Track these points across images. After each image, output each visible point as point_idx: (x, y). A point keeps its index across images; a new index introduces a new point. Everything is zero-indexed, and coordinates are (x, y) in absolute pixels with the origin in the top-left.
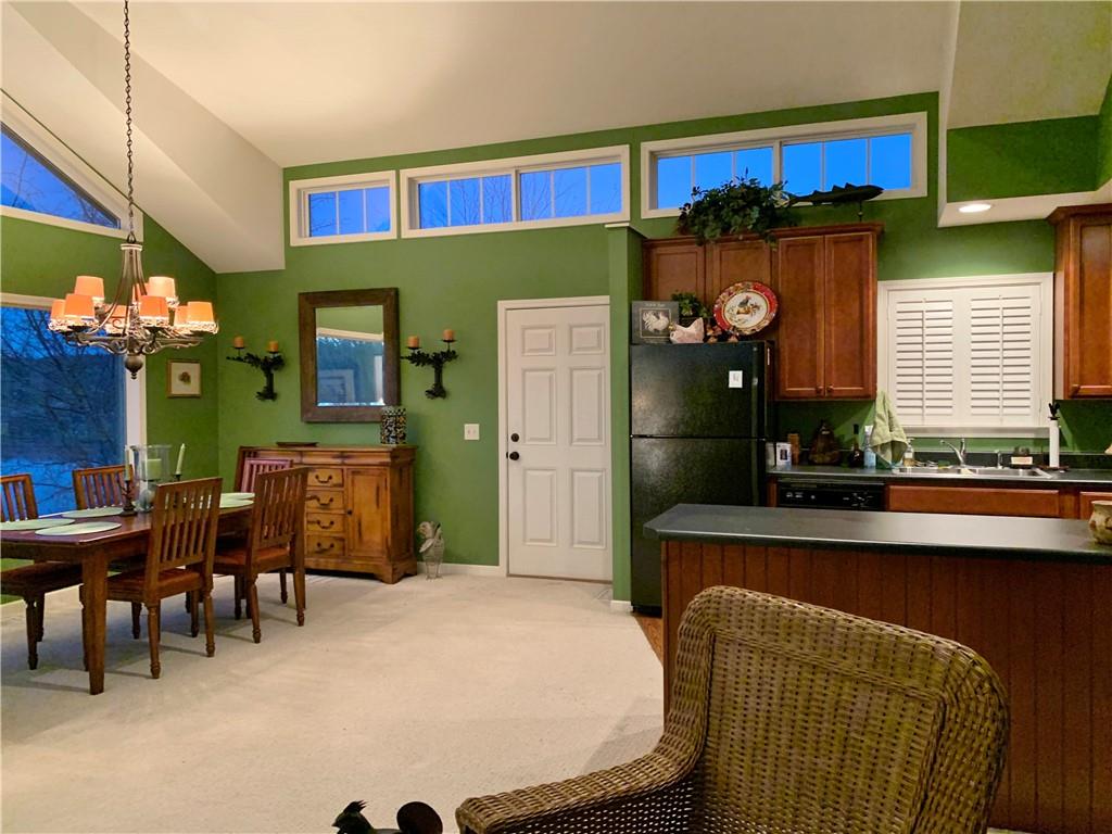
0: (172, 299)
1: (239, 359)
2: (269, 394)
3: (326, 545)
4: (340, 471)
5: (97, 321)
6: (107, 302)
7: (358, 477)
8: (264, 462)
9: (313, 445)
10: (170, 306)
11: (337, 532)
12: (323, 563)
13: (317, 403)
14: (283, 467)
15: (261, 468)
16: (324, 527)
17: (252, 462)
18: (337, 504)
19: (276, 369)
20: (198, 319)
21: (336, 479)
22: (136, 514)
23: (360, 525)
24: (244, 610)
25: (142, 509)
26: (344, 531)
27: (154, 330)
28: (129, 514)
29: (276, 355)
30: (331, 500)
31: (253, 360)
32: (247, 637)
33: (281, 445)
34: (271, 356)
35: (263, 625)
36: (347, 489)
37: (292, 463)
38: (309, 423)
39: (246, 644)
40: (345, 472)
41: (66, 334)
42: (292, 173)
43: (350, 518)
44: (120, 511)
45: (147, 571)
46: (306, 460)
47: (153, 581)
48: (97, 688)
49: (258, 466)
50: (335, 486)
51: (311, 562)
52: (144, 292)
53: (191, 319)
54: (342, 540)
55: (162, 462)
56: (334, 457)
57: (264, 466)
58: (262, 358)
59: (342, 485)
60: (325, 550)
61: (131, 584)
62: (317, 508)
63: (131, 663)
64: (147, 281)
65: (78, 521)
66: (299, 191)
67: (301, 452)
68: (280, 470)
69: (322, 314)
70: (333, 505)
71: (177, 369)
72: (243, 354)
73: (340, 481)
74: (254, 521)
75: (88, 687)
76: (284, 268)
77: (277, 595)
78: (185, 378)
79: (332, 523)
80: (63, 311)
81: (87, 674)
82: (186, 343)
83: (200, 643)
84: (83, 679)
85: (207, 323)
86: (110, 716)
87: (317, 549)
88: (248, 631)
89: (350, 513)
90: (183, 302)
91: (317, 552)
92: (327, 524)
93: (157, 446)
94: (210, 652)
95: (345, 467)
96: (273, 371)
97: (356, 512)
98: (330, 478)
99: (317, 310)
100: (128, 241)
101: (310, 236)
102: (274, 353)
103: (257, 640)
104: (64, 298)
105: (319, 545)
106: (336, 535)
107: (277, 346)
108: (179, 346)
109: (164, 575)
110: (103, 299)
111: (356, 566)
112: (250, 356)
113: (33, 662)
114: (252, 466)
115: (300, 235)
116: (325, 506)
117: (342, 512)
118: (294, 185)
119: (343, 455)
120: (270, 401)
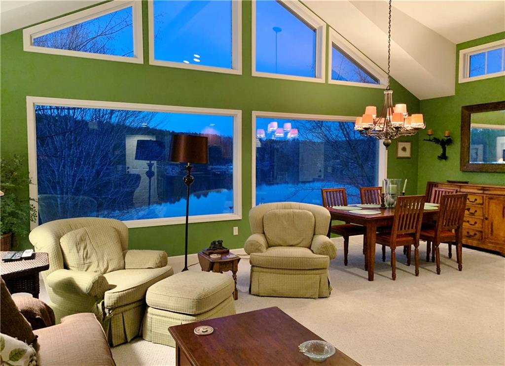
0: (405, 113)
1: (430, 140)
2: (444, 157)
3: (472, 233)
4: (481, 197)
5: (374, 125)
6: (377, 117)
7: (491, 201)
8: (442, 190)
9: (467, 183)
10: (404, 117)
11: (478, 228)
12: (470, 242)
13: (469, 162)
14: (452, 193)
15: (441, 192)
16: (471, 225)
17: (436, 189)
18: (479, 213)
19: (448, 145)
20: (416, 122)
21: (479, 201)
22: (386, 208)
23: (492, 225)
24: (431, 258)
25: (388, 207)
26: (482, 228)
27: (397, 128)
28: (383, 208)
29: (448, 138)
30: (476, 211)
31: (437, 141)
32: (433, 271)
33: (449, 182)
34: (446, 138)
35: (441, 266)
36: (485, 206)
37: (457, 192)
38: (463, 171)
39: (435, 274)
40: (485, 197)
41: (361, 131)
42: (460, 47)
43: (486, 222)
44: (379, 206)
45: (392, 233)
46: (462, 190)
47: (394, 238)
48: (371, 278)
49: (439, 191)
50: (479, 204)
51: (464, 241)
52: (393, 112)
53: (413, 122)
54: (481, 232)
55: (397, 186)
56: (479, 190)
57: (442, 192)
58: (441, 139)
59: (482, 204)
60: (471, 236)
61: (384, 238)
62: (469, 214)
63: (383, 271)
64: (394, 106)
65: (364, 209)
66: (465, 55)
67: (460, 186)
68: (450, 194)
69: (474, 116)
70: (476, 214)
71: (401, 145)
72: (432, 137)
73: (481, 202)
74: (439, 217)
75: (368, 277)
76: (454, 94)
77: (447, 255)
78: (404, 149)
79: (476, 223)
80: (361, 122)
81: (367, 272)
82: (410, 133)
83: (412, 269)
84: (366, 274)
85: (420, 124)
86: (377, 291)
87: (467, 235)
88: (434, 268)
89: (487, 219)
90: (410, 115)
91: (467, 236)
92: (473, 224)
93: (395, 179)
94: (417, 274)
95: (485, 195)
96: (446, 146)
97: (490, 218)
98: (476, 200)
99: (472, 115)
100: (387, 90)
101: (470, 77)
102: (447, 137)
103: (438, 273)
104: (362, 116)
105: (468, 233)
106: (477, 229)
107: (449, 133)
108: (406, 135)
109: (399, 236)
110: (376, 115)
111: (490, 246)
112: (435, 139)
113: (346, 263)
114: (436, 191)
115: (464, 77)
116: (472, 214)
117: (482, 218)
118: (462, 52)
119: (483, 189)
120: (444, 160)
